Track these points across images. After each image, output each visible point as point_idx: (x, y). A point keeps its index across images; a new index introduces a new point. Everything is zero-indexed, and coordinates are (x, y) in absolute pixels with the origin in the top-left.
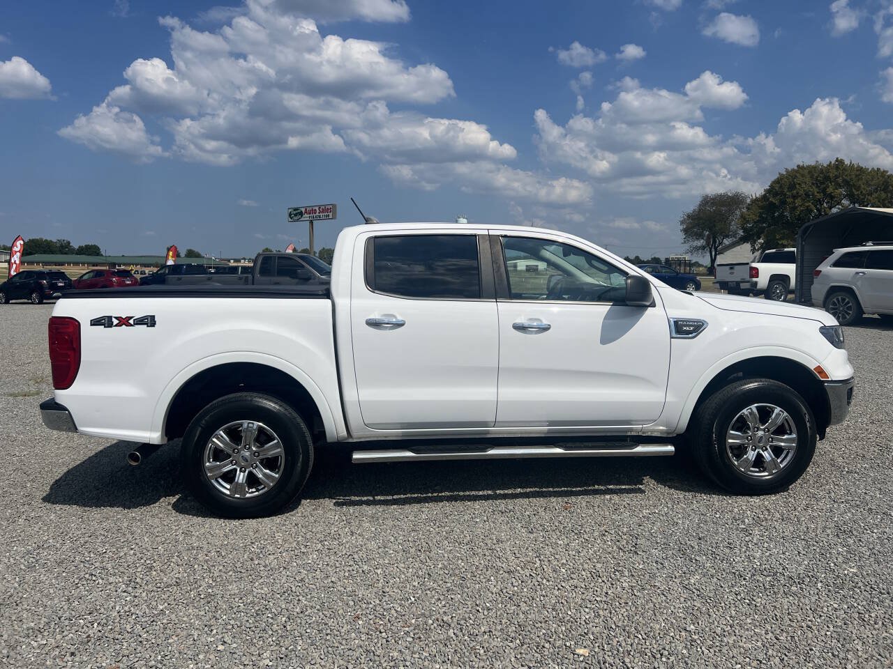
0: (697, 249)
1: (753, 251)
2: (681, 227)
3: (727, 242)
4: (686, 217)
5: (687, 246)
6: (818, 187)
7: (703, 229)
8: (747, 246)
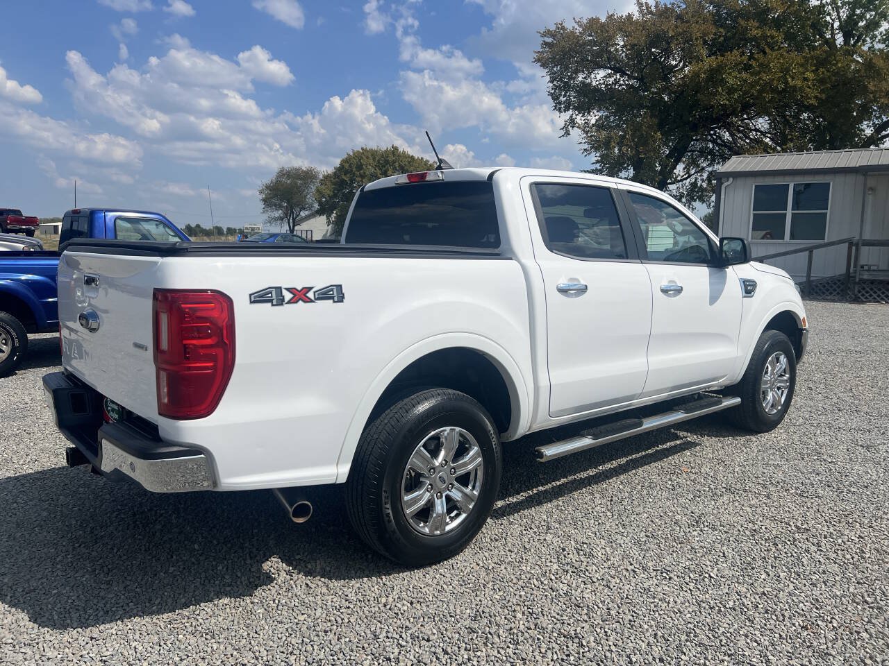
0: (276, 219)
1: (329, 223)
2: (261, 197)
3: (303, 214)
4: (264, 187)
5: (265, 217)
6: (380, 169)
7: (282, 201)
8: (323, 218)
